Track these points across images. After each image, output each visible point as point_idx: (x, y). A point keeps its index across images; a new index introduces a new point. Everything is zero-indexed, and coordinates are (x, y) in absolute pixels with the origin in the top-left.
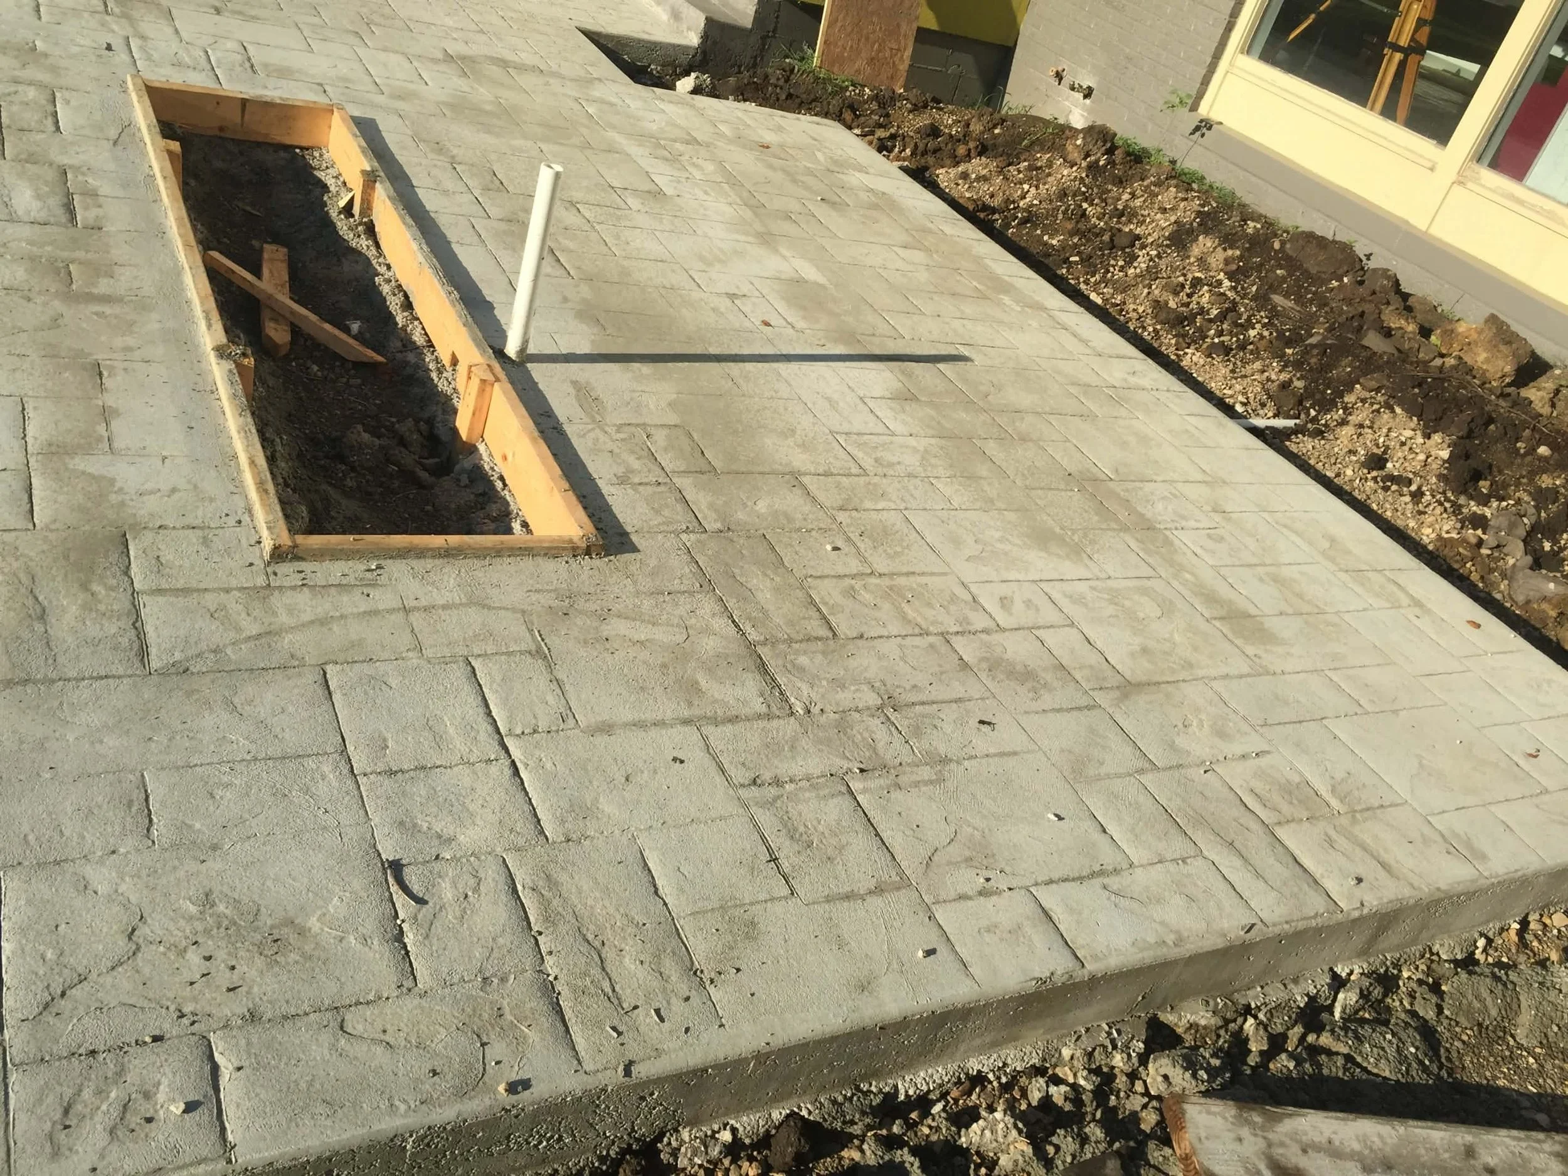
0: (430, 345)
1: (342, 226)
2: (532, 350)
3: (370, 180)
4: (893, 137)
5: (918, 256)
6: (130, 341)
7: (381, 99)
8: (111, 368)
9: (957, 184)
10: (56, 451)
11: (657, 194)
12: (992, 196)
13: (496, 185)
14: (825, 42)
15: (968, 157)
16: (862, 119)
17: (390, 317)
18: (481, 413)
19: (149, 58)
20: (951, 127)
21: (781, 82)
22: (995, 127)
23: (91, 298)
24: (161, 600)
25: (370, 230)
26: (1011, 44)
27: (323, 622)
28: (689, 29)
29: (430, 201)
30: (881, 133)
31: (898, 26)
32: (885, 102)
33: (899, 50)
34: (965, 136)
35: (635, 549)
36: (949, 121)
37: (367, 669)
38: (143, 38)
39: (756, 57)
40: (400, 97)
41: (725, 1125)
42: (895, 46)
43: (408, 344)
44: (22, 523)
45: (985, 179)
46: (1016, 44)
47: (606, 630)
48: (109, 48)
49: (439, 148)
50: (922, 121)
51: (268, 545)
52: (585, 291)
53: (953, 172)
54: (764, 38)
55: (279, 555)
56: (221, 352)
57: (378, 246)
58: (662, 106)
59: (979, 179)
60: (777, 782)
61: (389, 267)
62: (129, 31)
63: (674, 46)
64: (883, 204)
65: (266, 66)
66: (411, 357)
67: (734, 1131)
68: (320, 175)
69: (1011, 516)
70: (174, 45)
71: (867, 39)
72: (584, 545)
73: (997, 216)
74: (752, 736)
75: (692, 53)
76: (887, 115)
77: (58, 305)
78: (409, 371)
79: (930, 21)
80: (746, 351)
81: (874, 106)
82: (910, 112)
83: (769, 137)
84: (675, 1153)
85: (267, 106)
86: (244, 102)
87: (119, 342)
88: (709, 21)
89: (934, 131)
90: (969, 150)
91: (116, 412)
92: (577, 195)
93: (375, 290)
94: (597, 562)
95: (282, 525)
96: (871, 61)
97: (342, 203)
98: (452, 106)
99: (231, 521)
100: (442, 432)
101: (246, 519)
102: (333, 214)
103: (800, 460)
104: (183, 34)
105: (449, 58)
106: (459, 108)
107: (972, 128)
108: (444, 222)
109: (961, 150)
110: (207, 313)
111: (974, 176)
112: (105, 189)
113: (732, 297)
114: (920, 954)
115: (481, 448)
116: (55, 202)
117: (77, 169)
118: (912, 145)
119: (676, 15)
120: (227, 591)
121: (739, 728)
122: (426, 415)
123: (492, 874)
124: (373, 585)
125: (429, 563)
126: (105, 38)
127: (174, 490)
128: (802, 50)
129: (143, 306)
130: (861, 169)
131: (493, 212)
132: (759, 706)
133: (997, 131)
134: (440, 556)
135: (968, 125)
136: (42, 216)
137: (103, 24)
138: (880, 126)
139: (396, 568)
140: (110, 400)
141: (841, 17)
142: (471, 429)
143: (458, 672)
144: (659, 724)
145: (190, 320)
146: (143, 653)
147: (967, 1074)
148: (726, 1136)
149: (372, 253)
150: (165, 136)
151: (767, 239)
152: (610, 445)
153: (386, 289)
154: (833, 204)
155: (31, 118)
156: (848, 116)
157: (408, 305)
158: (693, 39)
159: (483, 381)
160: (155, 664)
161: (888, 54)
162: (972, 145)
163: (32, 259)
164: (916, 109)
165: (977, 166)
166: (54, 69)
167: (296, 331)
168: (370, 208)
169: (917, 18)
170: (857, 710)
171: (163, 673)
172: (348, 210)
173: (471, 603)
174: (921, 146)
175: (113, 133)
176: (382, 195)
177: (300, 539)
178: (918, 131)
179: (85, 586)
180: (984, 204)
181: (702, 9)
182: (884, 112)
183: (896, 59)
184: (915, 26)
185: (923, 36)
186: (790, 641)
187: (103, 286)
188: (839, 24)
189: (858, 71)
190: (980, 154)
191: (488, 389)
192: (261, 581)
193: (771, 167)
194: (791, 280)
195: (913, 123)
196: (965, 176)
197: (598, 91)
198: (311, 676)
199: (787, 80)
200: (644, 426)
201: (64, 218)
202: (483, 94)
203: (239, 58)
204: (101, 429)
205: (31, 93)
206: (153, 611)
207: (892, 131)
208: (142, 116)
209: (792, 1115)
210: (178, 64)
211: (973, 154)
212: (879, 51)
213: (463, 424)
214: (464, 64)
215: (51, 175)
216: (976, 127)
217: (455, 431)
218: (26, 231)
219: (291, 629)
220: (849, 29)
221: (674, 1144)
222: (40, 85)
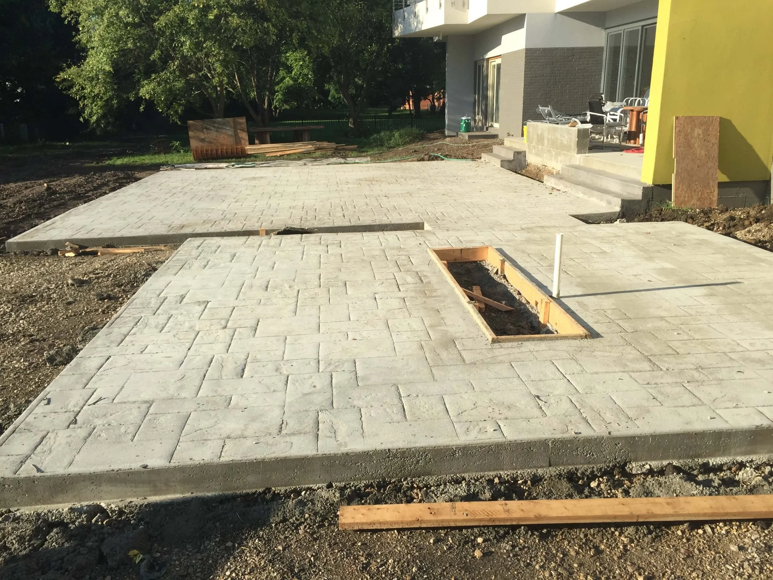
0: (528, 303)
1: (496, 277)
2: (561, 295)
3: (503, 262)
4: (713, 225)
5: (719, 256)
6: (444, 304)
7: (501, 243)
8: (441, 310)
9: (746, 235)
10: (432, 326)
11: (604, 252)
12: (764, 236)
13: (543, 258)
14: (676, 197)
15: (751, 224)
16: (697, 221)
17: (514, 298)
18: (547, 313)
19: (432, 245)
20: (740, 215)
21: (658, 215)
22: (762, 210)
23: (432, 297)
24: (465, 351)
25: (505, 277)
26: (768, 179)
27: (509, 354)
28: (615, 206)
29: (522, 265)
30: (707, 224)
31: (709, 183)
32: (707, 213)
33: (711, 192)
34: (748, 217)
35: (602, 337)
36: (739, 213)
37: (522, 363)
38: (429, 240)
39: (646, 210)
40: (508, 241)
41: (647, 464)
42: (709, 191)
43: (521, 304)
44: (428, 339)
45: (759, 231)
46: (770, 178)
47: (594, 354)
48: (420, 244)
49: (523, 252)
50: (726, 216)
51: (490, 340)
52: (579, 280)
53: (743, 232)
54: (648, 202)
55: (494, 341)
56: (469, 303)
57: (507, 281)
58: (604, 228)
59: (756, 231)
60: (656, 384)
61: (512, 286)
62: (424, 240)
63: (610, 213)
64: (703, 243)
65: (465, 241)
66: (522, 307)
67: (650, 465)
68: (487, 267)
69: (758, 323)
70: (438, 241)
71: (695, 191)
72: (584, 335)
73: (768, 244)
74: (648, 375)
75: (617, 214)
76: (709, 217)
77: (424, 299)
78: (522, 311)
79: (724, 178)
80: (641, 289)
81: (702, 215)
82: (719, 214)
83: (649, 230)
84: (631, 470)
85: (468, 249)
86: (461, 250)
87: (442, 305)
88: (623, 201)
89: (732, 218)
90: (751, 222)
91: (445, 318)
92: (573, 257)
93: (508, 292)
94: (589, 340)
95: (493, 334)
96: (699, 199)
97: (495, 271)
98: (525, 241)
99: (480, 336)
100: (535, 324)
101: (483, 336)
102: (492, 275)
103: (663, 314)
104: (439, 237)
105: (523, 229)
106: (528, 241)
107: (750, 214)
108: (528, 269)
109: (747, 223)
110: (463, 295)
111: (753, 231)
112: (429, 274)
113: (636, 276)
114: (709, 418)
115: (548, 325)
116: (417, 279)
117: (420, 271)
118: (723, 226)
119: (609, 203)
120: (482, 349)
121: (642, 373)
122: (529, 321)
123: (564, 399)
124: (521, 347)
125: (536, 342)
126: (418, 242)
127: (463, 332)
128: (666, 203)
129: (445, 297)
130: (692, 234)
131: (544, 265)
132: (649, 369)
133: (763, 212)
134: (539, 340)
135: (749, 213)
136: (415, 282)
137: (417, 239)
138: (706, 222)
139: (526, 344)
140: (443, 316)
141: (680, 186)
142: (544, 319)
143: (548, 363)
144: (615, 372)
145: (458, 298)
146: (464, 361)
147: (737, 462)
148: (647, 467)
149: (506, 283)
150: (442, 260)
151: (650, 259)
152: (591, 315)
153: (511, 291)
154: (679, 245)
155: (406, 262)
156: (690, 220)
157: (519, 294)
158: (618, 209)
159: (546, 302)
160: (467, 362)
161: (706, 195)
162: (751, 220)
163: (415, 291)
164: (722, 212)
165: (755, 227)
166: (407, 251)
167: (486, 305)
168: (504, 271)
169: (717, 178)
170: (687, 369)
171: (470, 364)
172: (497, 273)
173: (550, 349)
174: (727, 225)
175: (427, 263)
176: (507, 264)
177: (499, 337)
178: (724, 220)
179: (447, 350)
180: (760, 240)
181: (619, 197)
182: (707, 216)
183: (711, 197)
184: (717, 182)
185: (721, 185)
186: (661, 355)
187: (434, 294)
188: (680, 189)
189: (693, 205)
190: (756, 223)
191: (548, 305)
192: (490, 347)
193: (651, 238)
194: (660, 269)
195: (722, 218)
196: (749, 232)
197: (578, 229)
198: (507, 365)
199: (660, 214)
200: (603, 310)
201: (421, 282)
202: (537, 236)
203: (457, 240)
204: (442, 321)
205: (403, 257)
206: (464, 354)
207: (712, 222)
208: (434, 257)
209: (669, 464)
210: (440, 244)
211: (752, 223)
212: (702, 195)
213: (541, 320)
214: (529, 230)
215: (414, 273)
216: (753, 213)
217: (539, 322)
218: (412, 285)
219: (500, 356)
220: (685, 189)
221: (631, 467)
222: (406, 255)
